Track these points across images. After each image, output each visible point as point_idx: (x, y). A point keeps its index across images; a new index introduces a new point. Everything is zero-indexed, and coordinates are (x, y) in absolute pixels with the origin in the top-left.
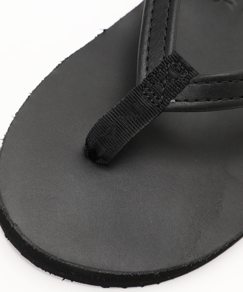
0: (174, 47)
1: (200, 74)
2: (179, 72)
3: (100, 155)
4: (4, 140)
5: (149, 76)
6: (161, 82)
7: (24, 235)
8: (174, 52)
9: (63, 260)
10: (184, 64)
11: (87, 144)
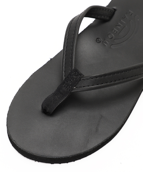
0: (75, 66)
1: (85, 76)
2: (76, 76)
3: (47, 111)
4: (10, 107)
5: (65, 79)
6: (70, 81)
7: (17, 144)
8: (75, 68)
9: (33, 153)
10: (78, 73)
11: (42, 107)
